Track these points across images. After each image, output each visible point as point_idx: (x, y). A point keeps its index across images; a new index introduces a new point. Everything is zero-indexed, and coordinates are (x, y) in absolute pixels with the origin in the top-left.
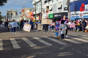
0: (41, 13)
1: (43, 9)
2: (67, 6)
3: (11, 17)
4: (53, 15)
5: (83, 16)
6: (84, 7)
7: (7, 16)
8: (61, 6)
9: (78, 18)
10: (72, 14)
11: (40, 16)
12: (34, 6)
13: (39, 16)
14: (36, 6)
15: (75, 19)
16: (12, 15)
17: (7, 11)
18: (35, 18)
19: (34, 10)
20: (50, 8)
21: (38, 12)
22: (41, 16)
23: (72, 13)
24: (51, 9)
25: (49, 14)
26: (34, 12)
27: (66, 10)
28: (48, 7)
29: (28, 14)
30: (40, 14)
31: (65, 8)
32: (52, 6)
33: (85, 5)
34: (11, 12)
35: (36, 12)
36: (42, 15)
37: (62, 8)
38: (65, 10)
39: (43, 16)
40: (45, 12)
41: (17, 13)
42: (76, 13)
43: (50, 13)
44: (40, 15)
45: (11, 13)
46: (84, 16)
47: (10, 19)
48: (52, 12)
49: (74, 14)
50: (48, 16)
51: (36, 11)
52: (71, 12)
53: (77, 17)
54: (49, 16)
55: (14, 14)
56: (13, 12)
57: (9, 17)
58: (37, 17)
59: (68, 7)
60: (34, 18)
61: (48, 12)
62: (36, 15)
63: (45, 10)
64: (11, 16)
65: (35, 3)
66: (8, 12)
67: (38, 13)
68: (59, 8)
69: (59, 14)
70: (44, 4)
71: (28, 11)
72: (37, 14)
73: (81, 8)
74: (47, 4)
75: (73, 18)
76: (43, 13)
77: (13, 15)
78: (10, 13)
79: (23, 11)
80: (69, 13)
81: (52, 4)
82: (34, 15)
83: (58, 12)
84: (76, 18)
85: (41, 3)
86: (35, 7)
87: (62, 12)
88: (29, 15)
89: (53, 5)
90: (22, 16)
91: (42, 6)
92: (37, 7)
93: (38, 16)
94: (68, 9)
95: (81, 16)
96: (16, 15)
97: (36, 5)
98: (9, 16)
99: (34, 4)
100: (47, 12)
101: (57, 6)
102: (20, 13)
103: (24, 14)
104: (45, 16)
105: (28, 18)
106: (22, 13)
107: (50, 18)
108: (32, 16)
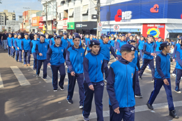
0: (55, 20)
1: (59, 14)
2: (96, 13)
3: (4, 23)
4: (74, 24)
6: (121, 16)
8: (88, 12)
9: (112, 31)
10: (104, 25)
11: (54, 25)
12: (44, 8)
13: (52, 24)
14: (47, 9)
15: (108, 32)
16: (6, 19)
18: (46, 27)
19: (44, 14)
20: (70, 14)
21: (50, 18)
22: (56, 25)
24: (71, 15)
25: (69, 22)
27: (95, 18)
28: (67, 11)
29: (34, 20)
30: (54, 22)
31: (93, 15)
32: (73, 10)
33: (123, 13)
34: (5, 14)
35: (47, 18)
36: (57, 23)
37: (89, 14)
38: (93, 18)
39: (58, 25)
40: (61, 19)
41: (14, 17)
42: (109, 23)
43: (70, 20)
45: (4, 16)
46: (121, 29)
47: (3, 26)
48: (73, 20)
49: (106, 25)
50: (67, 25)
51: (47, 15)
52: (102, 22)
53: (110, 29)
54: (68, 25)
55: (10, 18)
56: (7, 15)
57: (2, 23)
58: (49, 25)
59: (98, 13)
60: (44, 26)
61: (67, 19)
62: (47, 23)
63: (62, 16)
64: (4, 20)
65: (47, 3)
68: (84, 15)
69: (83, 23)
70: (61, 6)
71: (34, 15)
72: (49, 21)
73: (116, 16)
74: (65, 7)
75: (104, 30)
76: (58, 19)
77: (8, 19)
78: (2, 15)
79: (26, 13)
80: (98, 24)
81: (74, 7)
82: (44, 22)
83: (82, 21)
84: (109, 31)
85: (55, 3)
87: (89, 20)
88: (35, 22)
89: (75, 8)
90: (24, 22)
91: (56, 9)
94: (97, 18)
95: (116, 29)
96: (13, 19)
97: (48, 7)
98: (1, 20)
99: (44, 4)
100: (65, 18)
101: (81, 11)
102: (20, 17)
103: (26, 19)
104: (61, 25)
105: (35, 26)
106: (24, 17)
107: (70, 28)
108: (41, 24)
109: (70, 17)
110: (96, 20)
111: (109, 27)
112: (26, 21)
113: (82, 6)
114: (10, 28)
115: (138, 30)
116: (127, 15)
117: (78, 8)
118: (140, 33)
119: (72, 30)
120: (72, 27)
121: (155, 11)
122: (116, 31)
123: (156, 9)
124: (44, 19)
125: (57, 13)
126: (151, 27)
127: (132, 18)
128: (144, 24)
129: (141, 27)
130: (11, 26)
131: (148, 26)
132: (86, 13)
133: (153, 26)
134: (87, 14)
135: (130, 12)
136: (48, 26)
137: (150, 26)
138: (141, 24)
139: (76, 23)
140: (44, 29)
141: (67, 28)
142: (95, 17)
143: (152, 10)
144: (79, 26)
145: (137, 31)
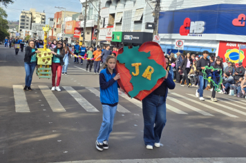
0: (96, 26)
1: (102, 19)
2: (152, 21)
3: (29, 26)
4: (121, 34)
5: (183, 46)
6: (189, 27)
7: (21, 24)
8: (142, 19)
10: (163, 39)
12: (82, 9)
14: (88, 10)
15: (168, 50)
16: (32, 21)
17: (22, 12)
18: (83, 36)
19: (82, 18)
20: (117, 19)
21: (90, 24)
22: (97, 34)
23: (162, 36)
24: (119, 21)
25: (114, 31)
26: (82, 22)
27: (150, 28)
28: (113, 15)
29: (69, 25)
31: (148, 24)
32: (122, 15)
33: (192, 23)
34: (31, 14)
35: (85, 23)
36: (99, 31)
37: (144, 22)
38: (147, 27)
39: (100, 34)
40: (105, 27)
41: (43, 19)
42: (171, 36)
43: (115, 29)
44: (94, 30)
45: (30, 17)
46: (187, 47)
47: (28, 30)
48: (121, 29)
50: (111, 36)
51: (85, 20)
52: (160, 35)
53: (171, 45)
54: (113, 35)
55: (38, 20)
56: (34, 15)
57: (26, 26)
59: (155, 21)
60: (80, 35)
61: (113, 27)
62: (85, 30)
63: (107, 22)
64: (29, 23)
65: (86, 2)
66: (24, 15)
67: (90, 26)
68: (136, 22)
69: (134, 34)
70: (105, 7)
71: (70, 19)
72: (88, 28)
73: (182, 27)
74: (112, 9)
76: (101, 26)
77: (34, 22)
78: (28, 15)
79: (58, 15)
80: (154, 36)
81: (123, 10)
82: (81, 29)
83: (132, 31)
84: (170, 48)
85: (98, 4)
86: (86, 10)
87: (142, 31)
88: (70, 28)
89: (125, 12)
90: (55, 27)
91: (99, 12)
92: (89, 12)
93: (91, 33)
94: (154, 28)
95: (179, 45)
96: (42, 22)
97: (88, 7)
98: (26, 22)
99: (83, 4)
100: (110, 26)
101: (133, 16)
102: (52, 20)
103: (58, 23)
104: (104, 35)
105: (68, 34)
106: (55, 21)
107: (115, 40)
108: (77, 31)
109: (117, 24)
110: (152, 31)
111: (170, 43)
112: (57, 26)
113: (134, 10)
114: (36, 34)
115: (213, 49)
116: (197, 26)
117: (129, 12)
118: (215, 54)
119: (118, 43)
120: (118, 39)
121: (239, 24)
122: (179, 49)
123: (241, 21)
124: (82, 24)
125: (100, 17)
126: (232, 48)
127: (205, 32)
128: (221, 42)
129: (217, 46)
130: (37, 32)
131: (228, 44)
132: (139, 19)
133: (235, 45)
134: (140, 22)
135: (203, 23)
136: (86, 35)
137: (231, 45)
138: (217, 41)
139: (124, 34)
140: (81, 39)
141: (111, 39)
142: (150, 26)
143: (236, 22)
144: (128, 37)
145: (210, 51)
